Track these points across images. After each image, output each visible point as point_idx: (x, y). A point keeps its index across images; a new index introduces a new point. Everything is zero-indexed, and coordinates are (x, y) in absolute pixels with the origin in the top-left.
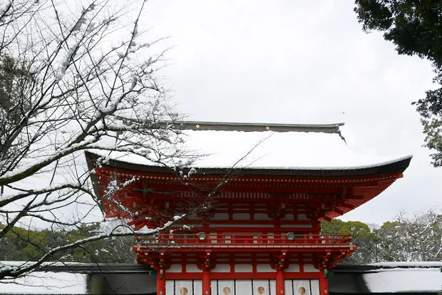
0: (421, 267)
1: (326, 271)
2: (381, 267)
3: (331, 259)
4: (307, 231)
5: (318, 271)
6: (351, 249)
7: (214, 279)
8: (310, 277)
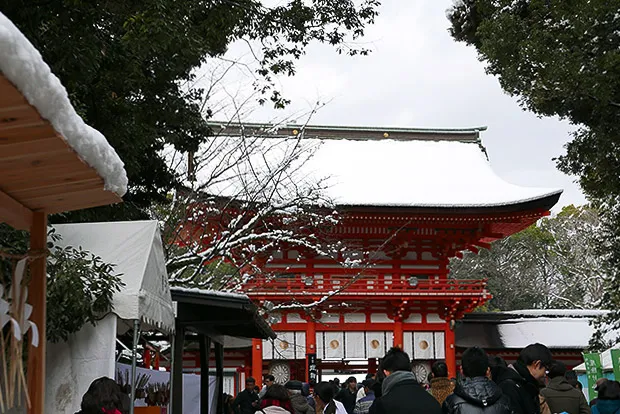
0: (571, 316)
1: (453, 321)
2: (522, 316)
3: (460, 308)
4: (431, 274)
5: (444, 322)
6: (485, 297)
7: (319, 331)
8: (434, 329)
